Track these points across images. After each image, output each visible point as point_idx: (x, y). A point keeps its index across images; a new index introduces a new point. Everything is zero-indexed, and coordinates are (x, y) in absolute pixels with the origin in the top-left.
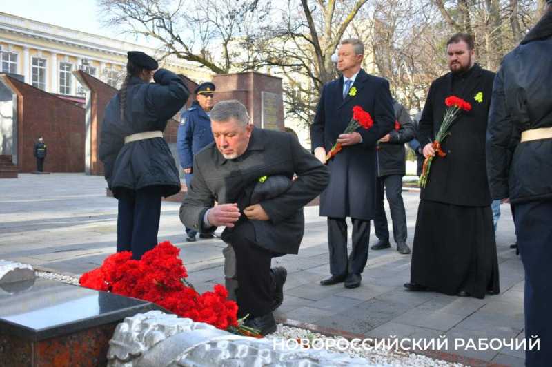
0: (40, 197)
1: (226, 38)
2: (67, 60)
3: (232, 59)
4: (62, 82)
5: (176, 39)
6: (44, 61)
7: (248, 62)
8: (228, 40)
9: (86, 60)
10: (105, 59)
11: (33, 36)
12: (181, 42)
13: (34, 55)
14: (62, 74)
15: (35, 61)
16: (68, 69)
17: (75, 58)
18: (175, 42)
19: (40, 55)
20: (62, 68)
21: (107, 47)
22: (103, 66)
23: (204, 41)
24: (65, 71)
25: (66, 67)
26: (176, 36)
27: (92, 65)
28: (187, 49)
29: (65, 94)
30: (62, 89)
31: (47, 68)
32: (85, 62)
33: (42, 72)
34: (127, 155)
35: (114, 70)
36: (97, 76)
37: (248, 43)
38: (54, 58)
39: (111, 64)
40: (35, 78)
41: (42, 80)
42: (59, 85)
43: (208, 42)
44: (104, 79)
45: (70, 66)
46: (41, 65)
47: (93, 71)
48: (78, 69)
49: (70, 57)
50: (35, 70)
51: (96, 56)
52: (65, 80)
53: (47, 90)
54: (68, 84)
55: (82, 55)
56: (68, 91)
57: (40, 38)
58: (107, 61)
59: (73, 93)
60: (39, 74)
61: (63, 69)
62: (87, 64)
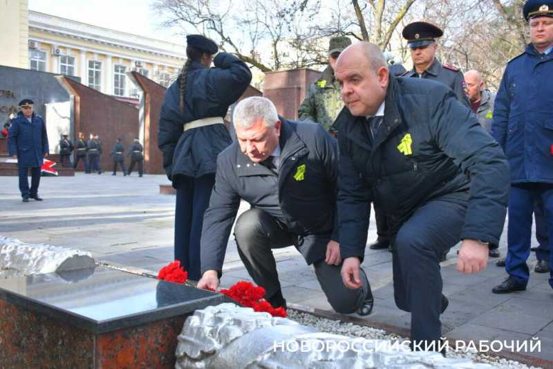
0: (96, 193)
1: (275, 38)
2: (121, 63)
3: (281, 59)
4: (116, 84)
5: (226, 40)
6: (100, 63)
7: (297, 62)
8: (278, 40)
9: (139, 63)
10: (158, 61)
11: (89, 40)
12: (231, 43)
13: (90, 58)
14: (116, 77)
15: (91, 64)
16: (122, 72)
17: (129, 61)
18: (226, 43)
19: (96, 58)
20: (116, 70)
21: (160, 50)
22: (156, 69)
23: (253, 41)
24: (119, 74)
25: (120, 69)
26: (226, 37)
27: (145, 67)
28: (237, 50)
29: (119, 96)
30: (116, 91)
31: (102, 70)
32: (138, 64)
33: (98, 74)
34: (186, 143)
35: (166, 71)
36: (149, 77)
37: (297, 43)
38: (109, 60)
39: (163, 67)
40: (91, 80)
41: (97, 82)
42: (114, 87)
43: (257, 43)
44: (156, 80)
45: (124, 68)
46: (97, 67)
47: (146, 72)
48: (131, 70)
49: (124, 59)
50: (91, 73)
51: (148, 59)
52: (119, 82)
53: (102, 91)
54: (122, 86)
55: (135, 57)
56: (122, 93)
57: (96, 41)
58: (159, 64)
59: (126, 95)
60: (95, 76)
61: (118, 71)
62: (140, 66)
